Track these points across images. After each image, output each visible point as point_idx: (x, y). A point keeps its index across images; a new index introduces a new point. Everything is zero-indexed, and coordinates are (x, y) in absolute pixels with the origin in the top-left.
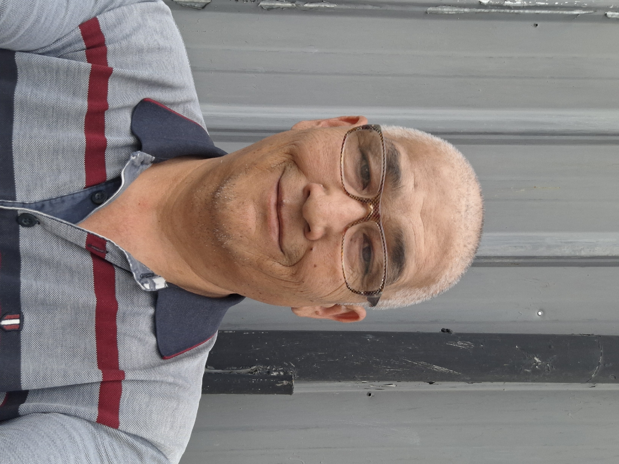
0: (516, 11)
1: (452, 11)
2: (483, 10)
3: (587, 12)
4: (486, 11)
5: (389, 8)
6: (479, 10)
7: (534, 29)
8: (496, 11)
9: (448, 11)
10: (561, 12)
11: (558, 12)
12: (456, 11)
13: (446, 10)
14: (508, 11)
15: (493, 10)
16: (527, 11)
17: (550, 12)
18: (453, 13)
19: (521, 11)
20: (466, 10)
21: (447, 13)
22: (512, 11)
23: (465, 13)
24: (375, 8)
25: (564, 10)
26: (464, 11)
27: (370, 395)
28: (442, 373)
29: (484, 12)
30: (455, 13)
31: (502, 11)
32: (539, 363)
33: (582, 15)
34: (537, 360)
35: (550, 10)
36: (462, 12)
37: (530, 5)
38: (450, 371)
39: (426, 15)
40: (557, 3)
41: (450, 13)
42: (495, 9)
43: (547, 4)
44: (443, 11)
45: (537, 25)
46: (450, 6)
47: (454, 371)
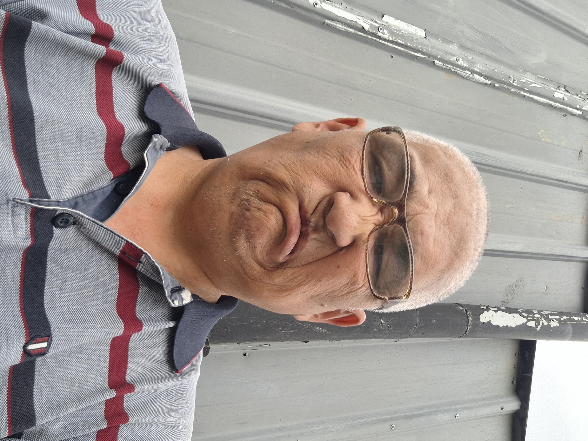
0: (383, 42)
1: (342, 28)
2: (362, 34)
3: (424, 57)
4: (365, 35)
5: (298, 10)
6: (360, 33)
7: (390, 58)
8: (371, 37)
9: (340, 27)
10: (409, 52)
11: (407, 51)
12: (345, 29)
13: (339, 26)
14: (378, 40)
15: (369, 37)
16: (389, 44)
17: (403, 49)
18: (342, 29)
19: (386, 43)
20: (352, 30)
21: (338, 28)
22: (381, 41)
23: (350, 32)
24: (287, 7)
25: (411, 51)
26: (350, 31)
27: (245, 355)
28: (321, 333)
29: (363, 36)
30: (343, 30)
31: (375, 39)
32: (384, 323)
33: (421, 58)
34: (382, 321)
35: (403, 48)
36: (348, 30)
37: (393, 40)
38: (326, 332)
39: (323, 25)
40: (409, 44)
41: (340, 29)
42: (370, 36)
43: (403, 43)
44: (335, 26)
45: (392, 57)
46: (342, 23)
47: (329, 331)
